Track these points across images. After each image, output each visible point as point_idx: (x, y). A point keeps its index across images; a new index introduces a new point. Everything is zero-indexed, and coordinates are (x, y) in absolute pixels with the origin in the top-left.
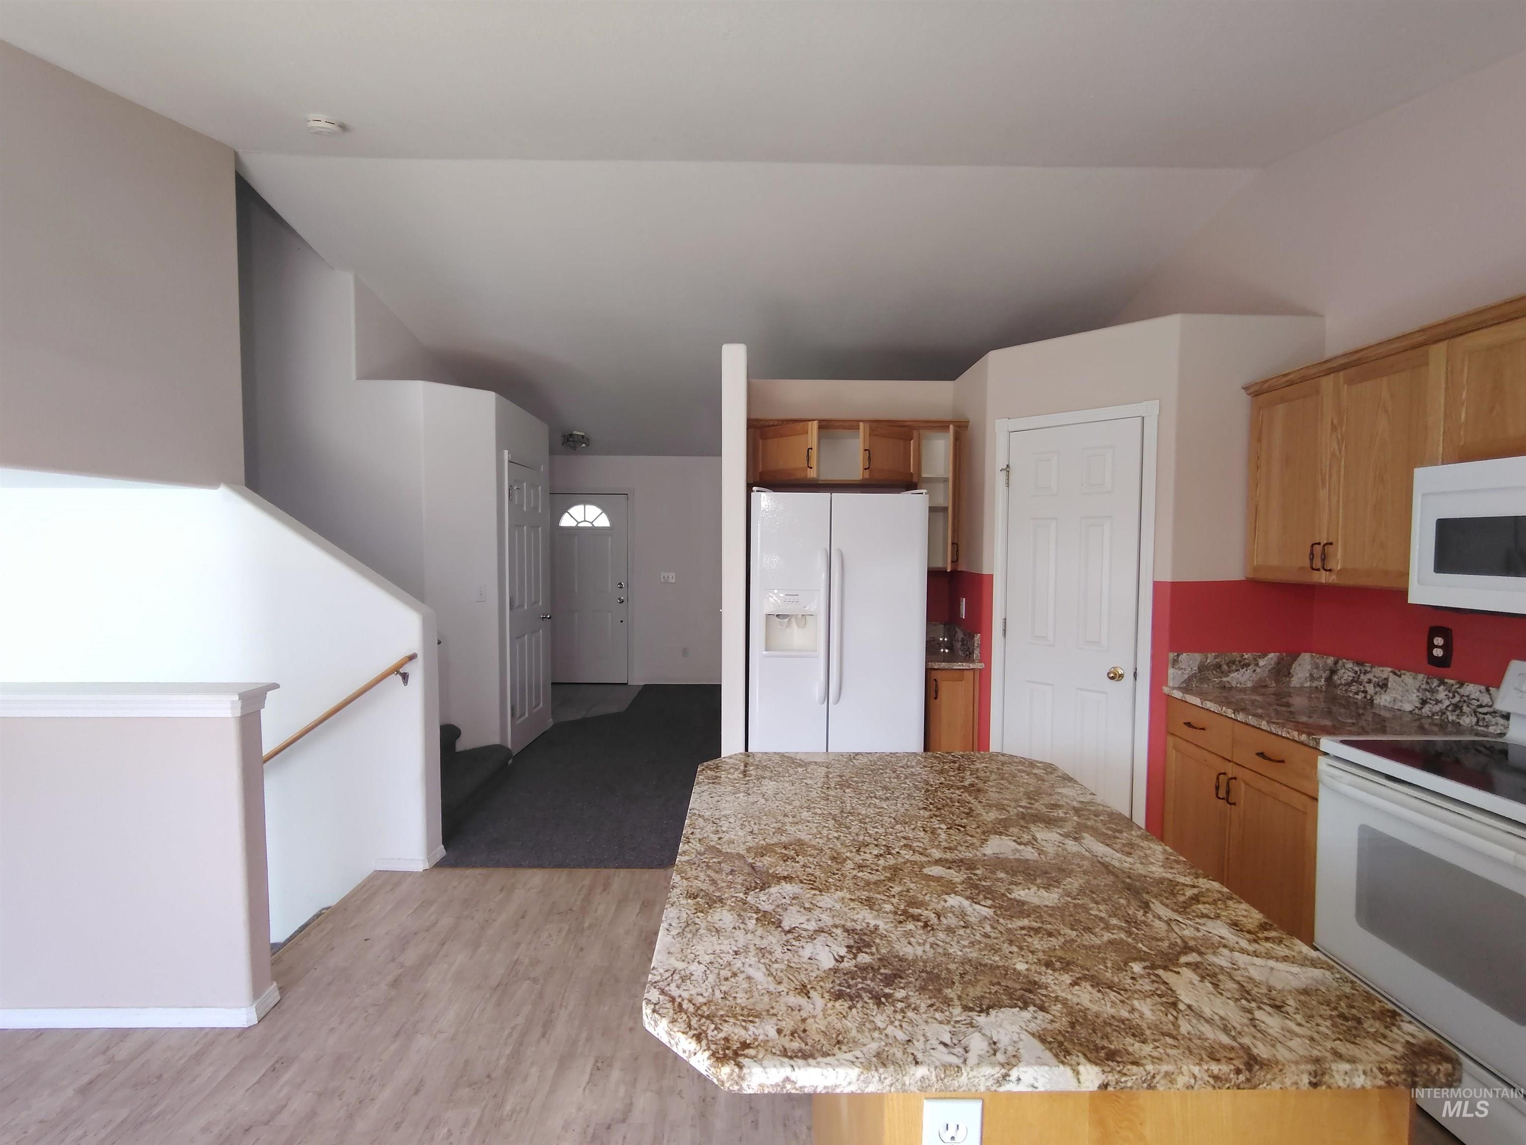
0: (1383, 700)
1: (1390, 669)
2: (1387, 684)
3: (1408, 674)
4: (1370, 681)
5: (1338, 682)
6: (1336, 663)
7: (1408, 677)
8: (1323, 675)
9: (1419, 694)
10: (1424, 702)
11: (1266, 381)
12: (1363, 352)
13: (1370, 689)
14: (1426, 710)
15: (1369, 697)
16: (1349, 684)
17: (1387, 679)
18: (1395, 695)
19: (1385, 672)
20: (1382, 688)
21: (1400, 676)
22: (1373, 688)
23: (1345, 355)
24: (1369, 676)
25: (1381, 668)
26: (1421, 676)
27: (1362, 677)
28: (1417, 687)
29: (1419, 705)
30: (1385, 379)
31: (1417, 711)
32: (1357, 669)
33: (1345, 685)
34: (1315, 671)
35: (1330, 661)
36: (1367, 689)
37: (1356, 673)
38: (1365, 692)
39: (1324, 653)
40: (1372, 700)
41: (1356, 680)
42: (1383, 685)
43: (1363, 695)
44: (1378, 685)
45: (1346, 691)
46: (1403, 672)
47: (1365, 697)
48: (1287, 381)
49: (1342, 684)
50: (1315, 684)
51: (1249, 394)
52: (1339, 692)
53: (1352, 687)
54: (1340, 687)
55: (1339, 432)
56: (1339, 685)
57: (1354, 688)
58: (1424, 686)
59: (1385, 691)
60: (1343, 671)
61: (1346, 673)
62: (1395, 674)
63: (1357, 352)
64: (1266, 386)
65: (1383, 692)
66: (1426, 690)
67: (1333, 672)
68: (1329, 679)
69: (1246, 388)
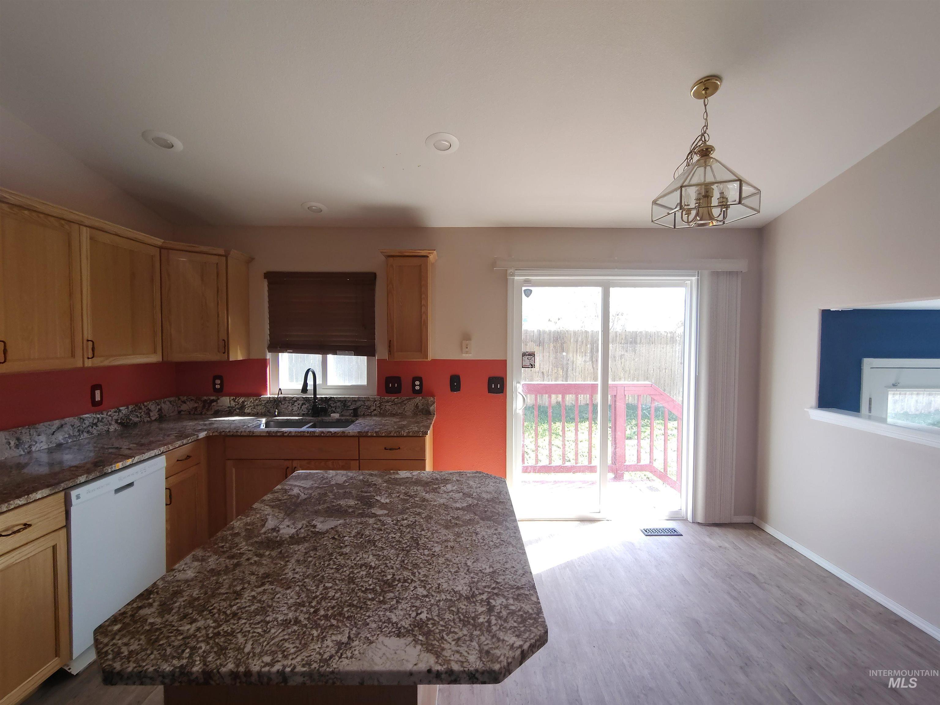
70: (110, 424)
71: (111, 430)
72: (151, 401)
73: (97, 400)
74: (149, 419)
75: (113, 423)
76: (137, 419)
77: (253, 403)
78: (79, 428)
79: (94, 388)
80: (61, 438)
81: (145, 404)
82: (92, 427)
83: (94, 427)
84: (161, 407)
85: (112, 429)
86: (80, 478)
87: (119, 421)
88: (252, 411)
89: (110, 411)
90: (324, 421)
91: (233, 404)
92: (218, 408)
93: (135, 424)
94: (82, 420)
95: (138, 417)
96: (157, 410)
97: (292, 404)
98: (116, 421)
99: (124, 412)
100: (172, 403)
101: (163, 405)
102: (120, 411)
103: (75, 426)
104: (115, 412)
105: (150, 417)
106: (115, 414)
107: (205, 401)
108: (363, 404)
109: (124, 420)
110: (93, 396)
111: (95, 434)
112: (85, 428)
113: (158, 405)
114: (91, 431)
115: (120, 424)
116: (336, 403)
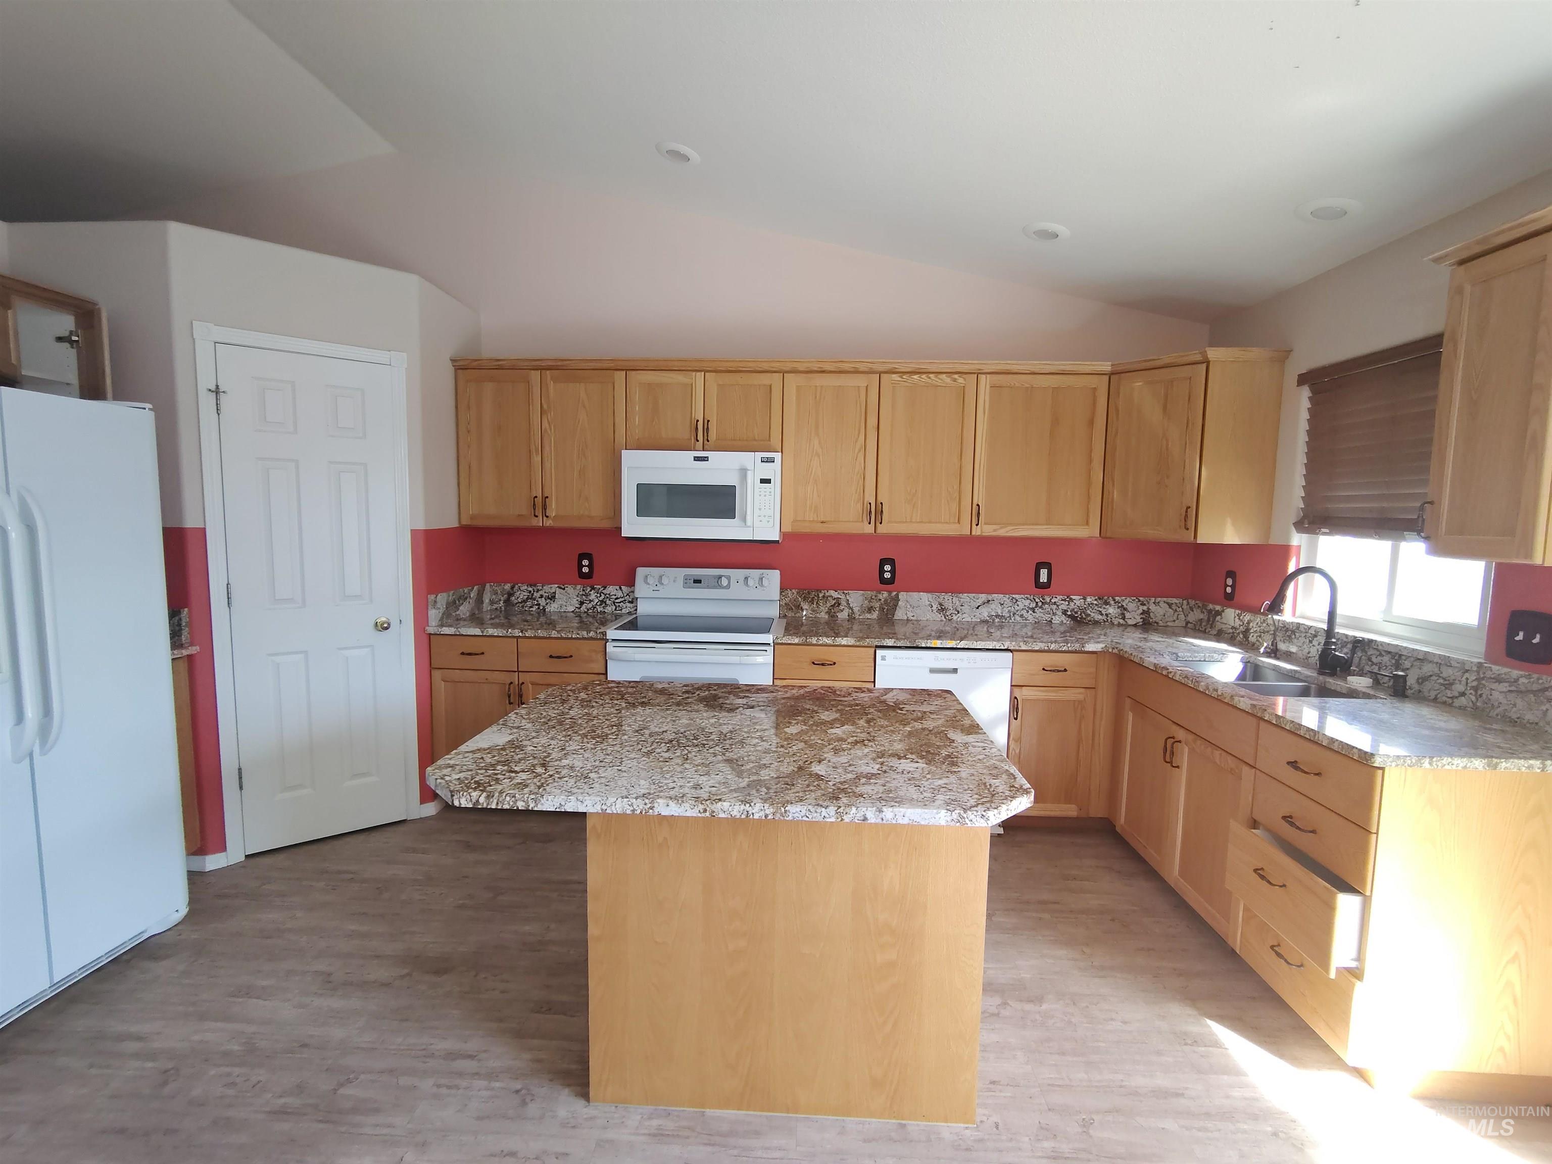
0: (552, 607)
1: (557, 586)
2: (555, 596)
3: (570, 586)
4: (542, 596)
5: (516, 601)
6: (512, 588)
7: (570, 589)
8: (502, 598)
9: (578, 598)
10: (582, 603)
11: (476, 360)
12: (567, 362)
13: (542, 602)
14: (584, 608)
15: (541, 608)
16: (525, 601)
17: (555, 593)
18: (561, 603)
19: (554, 588)
20: (551, 600)
21: (564, 589)
22: (544, 601)
23: (556, 360)
24: (541, 593)
25: (550, 586)
26: (579, 587)
27: (535, 594)
28: (577, 594)
29: (579, 606)
30: (582, 384)
31: (577, 610)
32: (530, 589)
33: (521, 603)
34: (494, 597)
35: (508, 587)
36: (540, 602)
37: (530, 592)
38: (538, 605)
39: (499, 582)
40: (544, 610)
41: (531, 597)
42: (552, 598)
43: (537, 607)
44: (549, 598)
45: (523, 607)
46: (566, 586)
47: (539, 608)
48: (498, 365)
49: (519, 602)
50: (495, 606)
51: (453, 366)
52: (517, 609)
53: (528, 603)
54: (518, 605)
55: (549, 415)
56: (516, 603)
57: (529, 603)
58: (581, 593)
59: (554, 601)
60: (519, 592)
61: (521, 594)
62: (560, 588)
63: (563, 360)
64: (475, 363)
65: (552, 602)
66: (583, 595)
67: (510, 595)
68: (507, 601)
69: (453, 361)
70: (1054, 614)
71: (1055, 622)
72: (1130, 596)
73: (1041, 581)
74: (1122, 621)
75: (1059, 613)
76: (1100, 617)
77: (1260, 627)
78: (1010, 608)
79: (1039, 566)
80: (986, 614)
81: (1117, 598)
82: (1028, 612)
83: (1031, 612)
84: (1149, 609)
85: (1057, 620)
86: (887, 640)
87: (1069, 613)
88: (1257, 641)
89: (1056, 598)
90: (1328, 686)
91: (1238, 623)
92: (1221, 627)
93: (1096, 623)
94: (1014, 601)
95: (1102, 615)
96: (1141, 611)
97: (1311, 642)
98: (1064, 612)
99: (1078, 603)
100: (1174, 607)
101: (1153, 607)
102: (1072, 600)
103: (1004, 605)
104: (1065, 600)
105: (1124, 618)
106: (1062, 602)
107: (1210, 611)
108: (1436, 670)
109: (1076, 613)
110: (1037, 575)
111: (1030, 621)
112: (1017, 611)
113: (1143, 604)
114: (1026, 617)
115: (1069, 616)
116: (1381, 655)
